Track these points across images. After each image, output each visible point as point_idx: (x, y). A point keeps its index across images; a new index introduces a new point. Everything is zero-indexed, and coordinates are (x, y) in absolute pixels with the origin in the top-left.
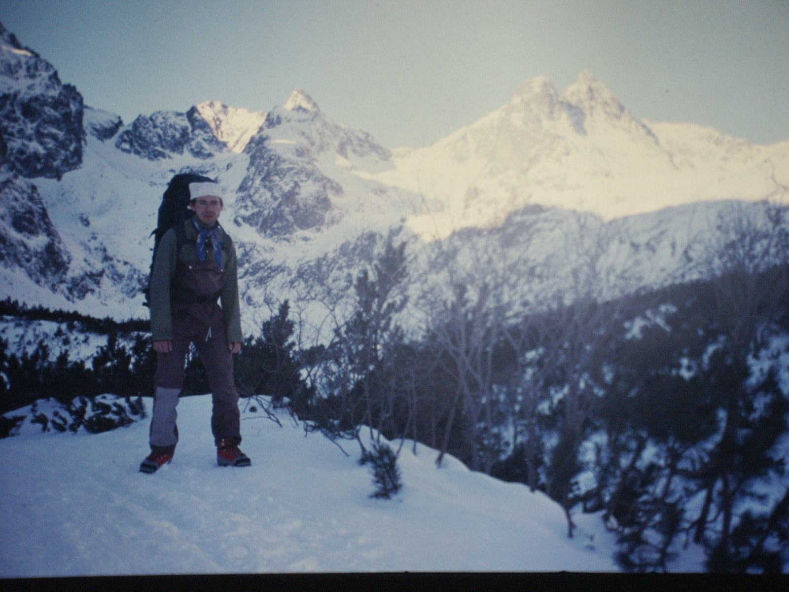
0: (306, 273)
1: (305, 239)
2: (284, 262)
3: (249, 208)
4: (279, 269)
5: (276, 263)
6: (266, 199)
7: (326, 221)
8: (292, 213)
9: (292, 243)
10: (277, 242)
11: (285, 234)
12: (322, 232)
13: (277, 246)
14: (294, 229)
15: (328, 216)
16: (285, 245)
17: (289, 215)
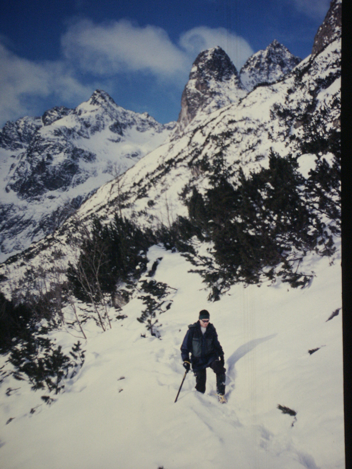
0: (45, 224)
1: (51, 197)
2: (32, 217)
3: (16, 178)
4: (28, 223)
5: (26, 218)
6: (27, 170)
7: (73, 182)
8: (42, 179)
9: (41, 201)
10: (30, 202)
11: (36, 195)
12: (68, 190)
13: (30, 206)
14: (44, 190)
15: (75, 178)
16: (36, 204)
17: (41, 180)
